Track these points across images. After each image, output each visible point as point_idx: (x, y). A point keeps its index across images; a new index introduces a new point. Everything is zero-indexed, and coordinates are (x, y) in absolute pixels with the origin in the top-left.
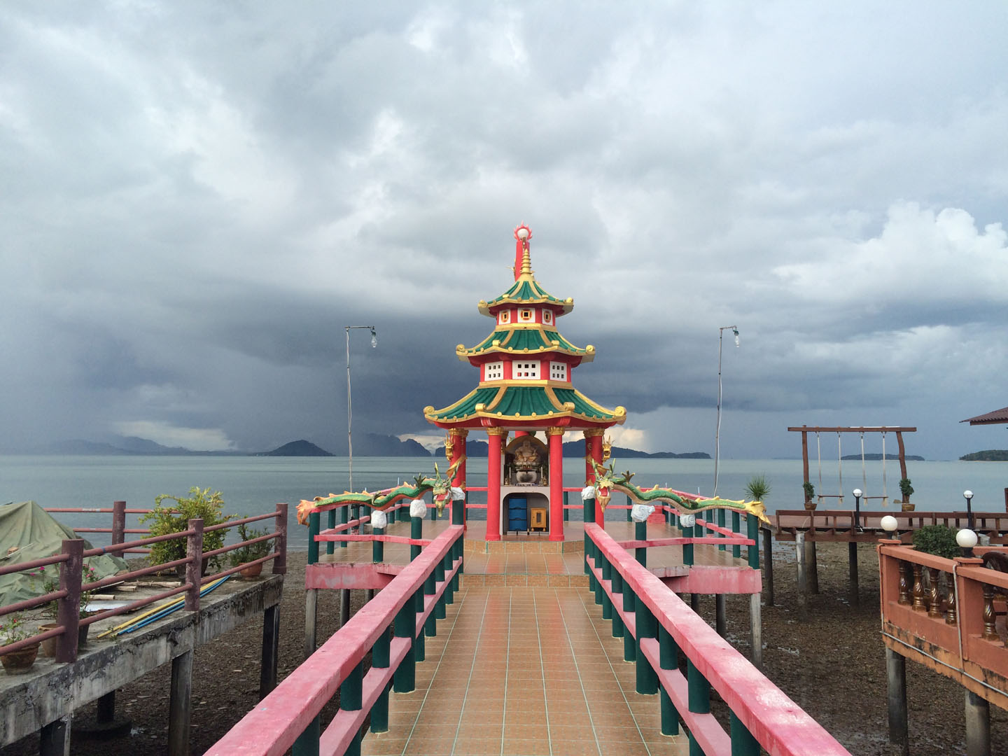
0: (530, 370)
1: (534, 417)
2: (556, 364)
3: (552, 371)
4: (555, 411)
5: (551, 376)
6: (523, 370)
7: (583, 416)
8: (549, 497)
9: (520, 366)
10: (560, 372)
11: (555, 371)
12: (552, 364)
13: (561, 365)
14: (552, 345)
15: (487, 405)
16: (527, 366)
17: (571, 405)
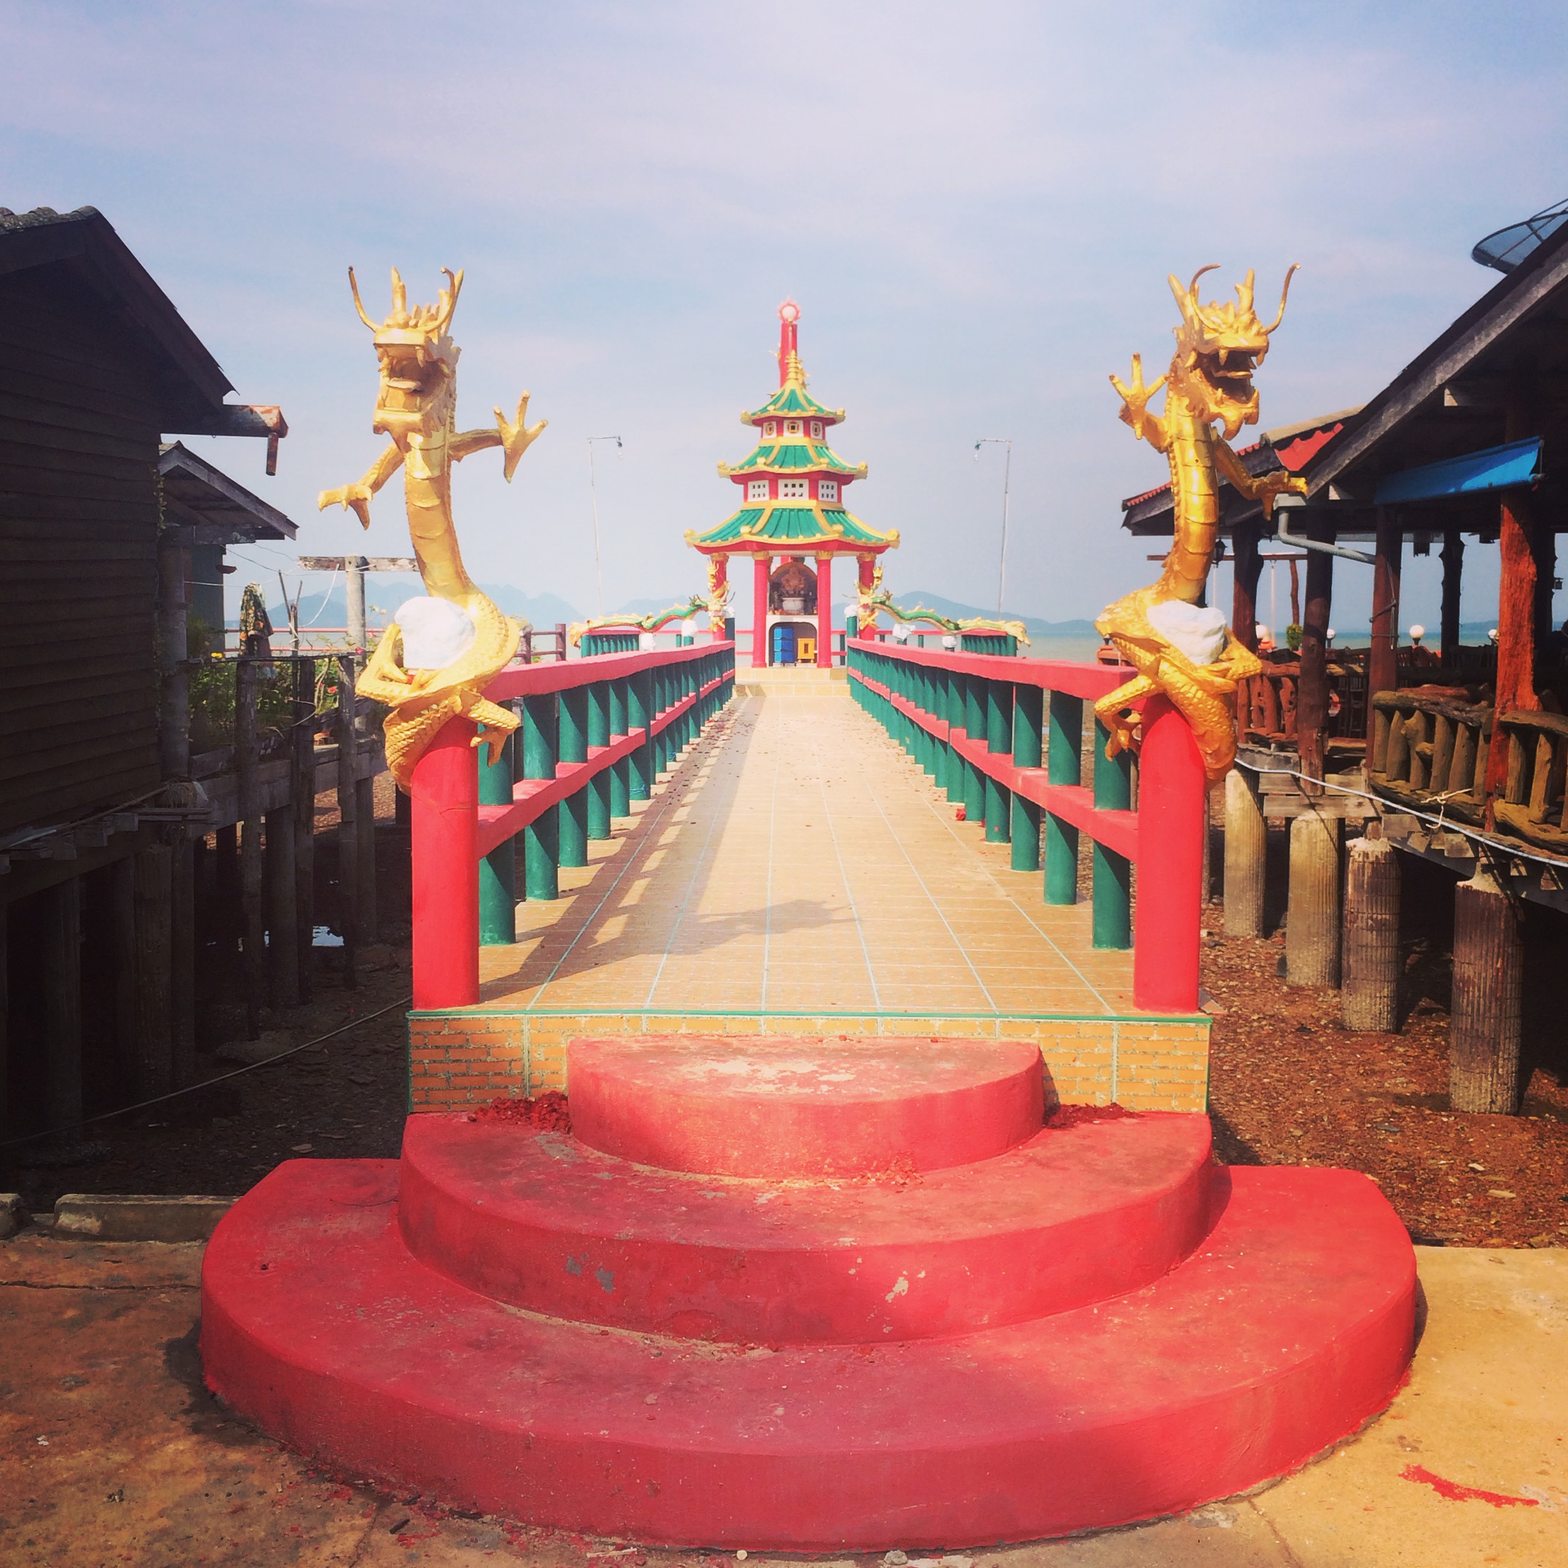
0: (797, 490)
1: (801, 540)
2: (825, 483)
3: (821, 491)
4: (823, 534)
5: (820, 496)
6: (790, 490)
7: (851, 539)
8: (817, 627)
9: (786, 486)
10: (830, 492)
11: (825, 491)
12: (821, 483)
13: (831, 483)
14: (821, 464)
15: (752, 527)
16: (794, 486)
17: (839, 528)
